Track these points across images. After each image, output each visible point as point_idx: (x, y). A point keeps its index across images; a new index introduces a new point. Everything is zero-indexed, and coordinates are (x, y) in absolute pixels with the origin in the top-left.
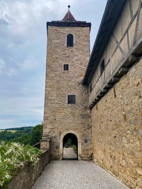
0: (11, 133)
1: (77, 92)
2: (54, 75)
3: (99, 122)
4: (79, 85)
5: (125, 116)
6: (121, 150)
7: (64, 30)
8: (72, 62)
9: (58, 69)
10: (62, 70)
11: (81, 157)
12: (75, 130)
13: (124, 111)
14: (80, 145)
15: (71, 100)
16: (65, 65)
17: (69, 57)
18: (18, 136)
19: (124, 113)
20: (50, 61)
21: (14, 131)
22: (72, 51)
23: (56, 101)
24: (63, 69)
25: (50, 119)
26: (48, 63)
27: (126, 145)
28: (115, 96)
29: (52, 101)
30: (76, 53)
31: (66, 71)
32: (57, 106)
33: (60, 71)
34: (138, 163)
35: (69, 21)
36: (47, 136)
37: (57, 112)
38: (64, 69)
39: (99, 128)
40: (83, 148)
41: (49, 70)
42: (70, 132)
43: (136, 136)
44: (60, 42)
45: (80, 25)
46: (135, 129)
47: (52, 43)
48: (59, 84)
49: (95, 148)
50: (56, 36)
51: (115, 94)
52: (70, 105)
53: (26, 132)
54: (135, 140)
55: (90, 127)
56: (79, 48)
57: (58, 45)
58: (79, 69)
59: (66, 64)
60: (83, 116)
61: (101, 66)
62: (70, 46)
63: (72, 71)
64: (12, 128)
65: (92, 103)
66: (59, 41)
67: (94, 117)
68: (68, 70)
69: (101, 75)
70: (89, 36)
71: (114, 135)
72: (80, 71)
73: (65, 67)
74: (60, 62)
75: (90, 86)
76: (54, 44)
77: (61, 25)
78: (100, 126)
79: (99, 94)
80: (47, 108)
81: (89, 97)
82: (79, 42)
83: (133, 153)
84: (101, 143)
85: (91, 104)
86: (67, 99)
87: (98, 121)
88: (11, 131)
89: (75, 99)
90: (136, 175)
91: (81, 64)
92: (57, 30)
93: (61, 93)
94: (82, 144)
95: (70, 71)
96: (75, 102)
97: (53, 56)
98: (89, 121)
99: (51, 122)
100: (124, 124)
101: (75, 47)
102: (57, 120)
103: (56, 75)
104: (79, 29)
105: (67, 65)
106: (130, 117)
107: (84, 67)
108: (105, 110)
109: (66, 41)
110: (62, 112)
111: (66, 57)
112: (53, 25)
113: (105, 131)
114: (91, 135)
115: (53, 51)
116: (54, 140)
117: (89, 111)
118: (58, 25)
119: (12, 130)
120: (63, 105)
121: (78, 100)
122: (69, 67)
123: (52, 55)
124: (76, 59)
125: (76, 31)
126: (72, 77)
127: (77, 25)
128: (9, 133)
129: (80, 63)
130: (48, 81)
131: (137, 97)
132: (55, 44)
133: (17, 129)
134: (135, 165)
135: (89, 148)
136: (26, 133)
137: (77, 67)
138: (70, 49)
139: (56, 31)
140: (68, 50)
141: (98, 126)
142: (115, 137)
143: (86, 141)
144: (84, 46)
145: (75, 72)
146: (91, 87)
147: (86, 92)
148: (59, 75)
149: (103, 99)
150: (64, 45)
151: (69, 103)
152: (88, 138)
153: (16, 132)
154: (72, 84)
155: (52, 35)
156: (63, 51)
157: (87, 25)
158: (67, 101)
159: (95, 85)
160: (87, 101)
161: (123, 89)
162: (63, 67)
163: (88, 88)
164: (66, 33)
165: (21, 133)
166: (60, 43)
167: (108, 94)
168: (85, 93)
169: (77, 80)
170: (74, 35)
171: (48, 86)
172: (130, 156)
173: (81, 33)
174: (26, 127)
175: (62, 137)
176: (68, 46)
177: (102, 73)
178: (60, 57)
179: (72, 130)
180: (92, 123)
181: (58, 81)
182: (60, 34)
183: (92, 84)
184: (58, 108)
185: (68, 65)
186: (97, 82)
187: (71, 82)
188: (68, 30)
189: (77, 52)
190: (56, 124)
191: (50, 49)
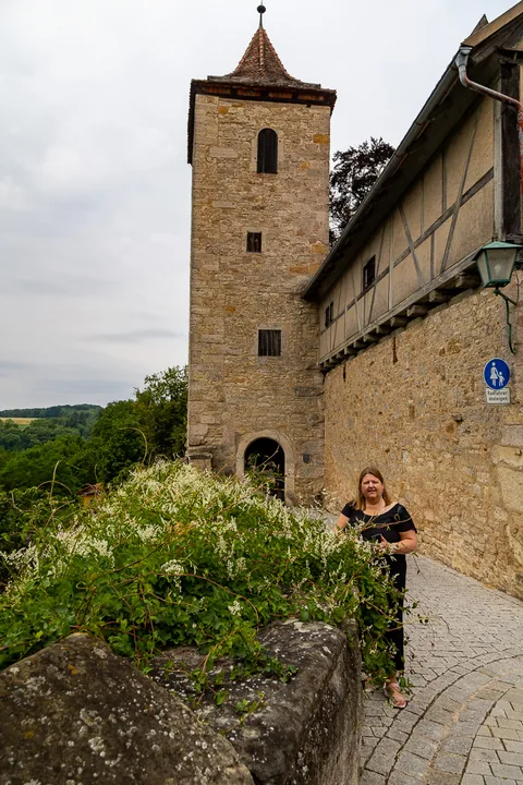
0: (16, 426)
1: (287, 321)
2: (217, 267)
3: (348, 413)
4: (292, 299)
5: (412, 409)
6: (398, 479)
7: (248, 113)
8: (272, 224)
9: (230, 247)
10: (240, 251)
11: (292, 499)
12: (278, 428)
13: (411, 398)
14: (289, 469)
15: (269, 344)
16: (250, 235)
17: (263, 208)
18: (42, 437)
19: (410, 402)
20: (205, 220)
21: (26, 422)
22: (272, 189)
23: (225, 348)
24: (244, 248)
25: (208, 398)
26: (197, 227)
27: (410, 468)
28: (395, 360)
29: (213, 346)
30: (285, 197)
31: (254, 255)
32: (226, 361)
33: (237, 253)
34: (428, 501)
35: (264, 81)
36: (200, 444)
37: (226, 379)
38: (249, 249)
39: (346, 426)
40: (298, 476)
41: (203, 251)
42: (264, 436)
43: (429, 451)
44: (236, 156)
45: (300, 97)
46: (428, 439)
47: (209, 159)
48: (234, 295)
49: (334, 476)
50: (221, 133)
51: (395, 353)
52: (264, 359)
53: (72, 424)
54: (427, 459)
55: (318, 421)
56: (296, 180)
57: (229, 166)
58: (292, 251)
59: (253, 230)
60: (302, 392)
61: (365, 269)
62: (266, 172)
63: (273, 254)
64: (17, 411)
65: (329, 357)
66: (232, 153)
67: (334, 397)
68: (260, 250)
69: (363, 294)
70: (326, 139)
71: (386, 448)
72: (296, 257)
73: (252, 240)
74: (237, 224)
75: (327, 310)
76: (215, 161)
77: (239, 93)
78: (351, 422)
79: (354, 341)
80: (199, 367)
81: (322, 338)
82: (295, 159)
83: (422, 483)
84: (351, 462)
85: (328, 361)
86: (257, 343)
87: (345, 409)
88: (16, 420)
89: (279, 341)
90: (423, 523)
91: (300, 233)
92: (224, 111)
93: (240, 322)
94: (296, 465)
95: (266, 253)
96: (280, 351)
97: (214, 204)
98: (316, 406)
99: (211, 408)
100: (408, 426)
101: (282, 174)
102: (227, 400)
103: (223, 267)
104: (297, 110)
105: (258, 236)
106: (422, 414)
107: (307, 244)
108: (367, 384)
109: (255, 154)
110: (243, 381)
111: (255, 208)
112: (211, 91)
113: (364, 437)
114: (320, 442)
115: (212, 187)
116: (220, 454)
117: (317, 378)
118: (228, 92)
119: (16, 416)
120: (245, 359)
121: (288, 344)
122: (263, 242)
123: (210, 202)
124: (285, 215)
125: (285, 117)
126: (272, 275)
127: (290, 96)
128: (8, 426)
129: (296, 229)
130: (198, 284)
131: (439, 376)
132: (219, 161)
133: (36, 413)
134: (423, 505)
135: (315, 475)
136: (69, 429)
137: (288, 243)
138: (267, 181)
139: (221, 116)
140: (262, 184)
141: (345, 421)
142: (388, 451)
143: (307, 459)
144: (311, 173)
145: (283, 260)
146: (329, 312)
147: (313, 321)
148: (234, 266)
149: (365, 357)
150: (246, 167)
151: (262, 352)
152: (311, 452)
153: (33, 424)
154: (271, 297)
155: (208, 128)
156: (245, 189)
157: (321, 98)
158: (255, 349)
159: (344, 312)
160: (313, 348)
161: (413, 349)
162: (246, 242)
163: (318, 309)
164: (254, 123)
165: (53, 427)
166: (235, 160)
167: (379, 348)
168: (308, 324)
169: (288, 284)
170: (280, 134)
171: (201, 301)
172: (415, 490)
173: (303, 126)
174: (68, 406)
175: (243, 447)
176: (259, 171)
177: (365, 290)
178: (234, 206)
179: (269, 429)
180: (326, 411)
181: (228, 287)
182: (234, 125)
183: (332, 304)
184: (230, 369)
185: (260, 234)
186: (349, 308)
187: (268, 289)
188: (259, 115)
189: (289, 192)
190: (225, 413)
191: (204, 179)
